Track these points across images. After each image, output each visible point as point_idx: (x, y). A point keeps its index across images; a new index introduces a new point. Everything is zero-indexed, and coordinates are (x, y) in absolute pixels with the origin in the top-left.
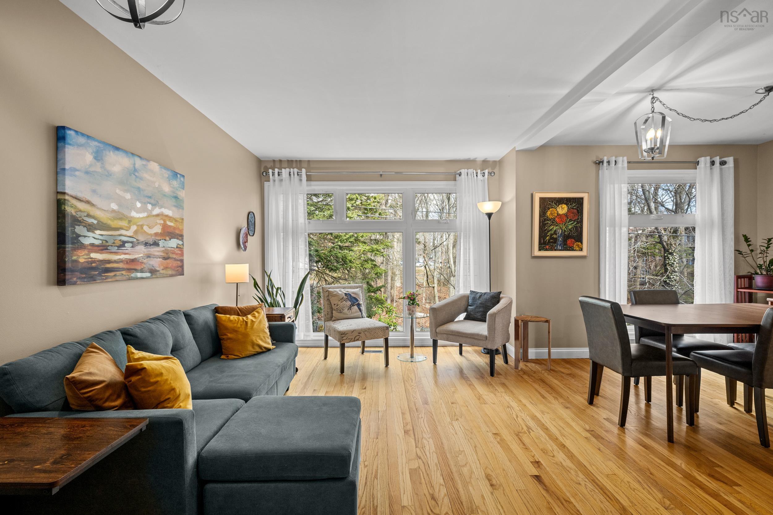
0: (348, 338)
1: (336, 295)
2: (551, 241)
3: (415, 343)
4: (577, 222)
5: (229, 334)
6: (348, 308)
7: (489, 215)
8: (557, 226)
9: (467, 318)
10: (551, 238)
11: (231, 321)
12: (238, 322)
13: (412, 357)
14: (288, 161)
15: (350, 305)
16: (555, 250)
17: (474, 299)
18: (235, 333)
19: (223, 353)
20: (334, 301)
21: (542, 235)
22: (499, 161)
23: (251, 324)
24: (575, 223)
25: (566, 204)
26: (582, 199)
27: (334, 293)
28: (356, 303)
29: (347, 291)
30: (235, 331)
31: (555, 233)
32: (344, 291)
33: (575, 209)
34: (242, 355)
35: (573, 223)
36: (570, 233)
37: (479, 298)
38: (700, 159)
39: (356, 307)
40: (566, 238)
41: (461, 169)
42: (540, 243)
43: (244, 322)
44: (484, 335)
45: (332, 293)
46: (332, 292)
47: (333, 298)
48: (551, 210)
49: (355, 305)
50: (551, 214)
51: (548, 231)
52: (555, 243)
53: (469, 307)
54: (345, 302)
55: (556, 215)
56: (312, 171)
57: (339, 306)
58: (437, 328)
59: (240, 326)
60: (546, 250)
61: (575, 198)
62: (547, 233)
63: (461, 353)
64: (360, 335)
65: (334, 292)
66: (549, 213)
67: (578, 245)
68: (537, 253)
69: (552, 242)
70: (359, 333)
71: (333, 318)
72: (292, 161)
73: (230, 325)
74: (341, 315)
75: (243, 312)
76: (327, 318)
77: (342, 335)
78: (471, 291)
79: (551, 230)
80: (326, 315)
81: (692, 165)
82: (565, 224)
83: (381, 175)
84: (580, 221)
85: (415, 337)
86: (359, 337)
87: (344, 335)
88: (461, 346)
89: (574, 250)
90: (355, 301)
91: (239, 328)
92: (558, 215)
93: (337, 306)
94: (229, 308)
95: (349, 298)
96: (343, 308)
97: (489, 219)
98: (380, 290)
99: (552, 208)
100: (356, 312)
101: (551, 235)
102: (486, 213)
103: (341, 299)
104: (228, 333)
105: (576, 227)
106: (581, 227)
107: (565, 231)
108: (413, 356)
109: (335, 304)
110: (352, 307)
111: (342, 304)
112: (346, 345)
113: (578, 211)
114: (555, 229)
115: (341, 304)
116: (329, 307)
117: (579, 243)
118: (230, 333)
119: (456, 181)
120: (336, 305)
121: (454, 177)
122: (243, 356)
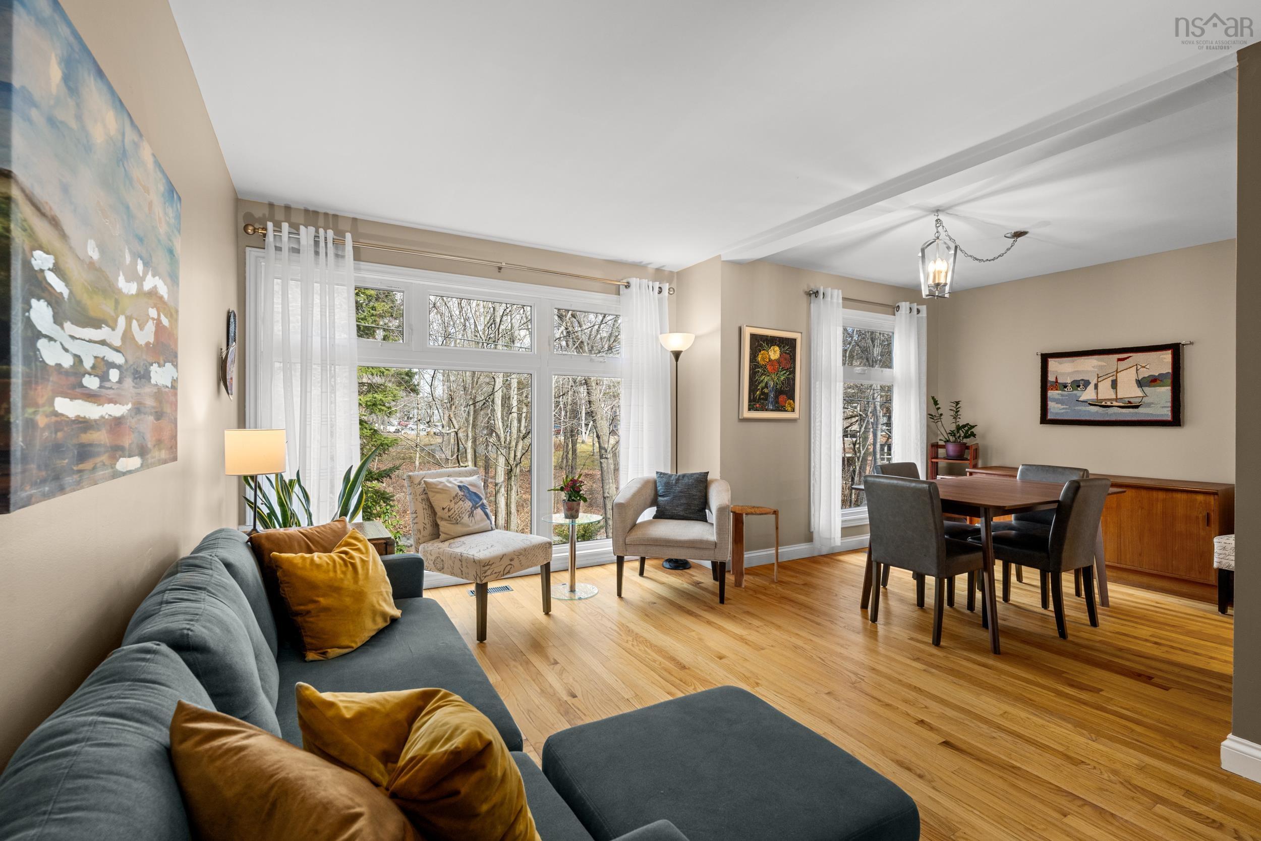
0: (494, 572)
1: (444, 491)
2: (762, 397)
3: (577, 563)
4: (790, 371)
5: (321, 600)
6: (468, 513)
7: (677, 355)
8: (769, 376)
9: (660, 516)
10: (763, 393)
11: (318, 566)
12: (335, 566)
13: (572, 590)
14: (306, 211)
15: (471, 508)
16: (766, 410)
17: (668, 485)
18: (335, 595)
19: (308, 647)
20: (440, 502)
21: (752, 390)
22: (678, 273)
23: (363, 567)
24: (788, 373)
25: (778, 345)
26: (795, 340)
27: (440, 487)
28: (480, 504)
29: (461, 482)
30: (335, 589)
31: (766, 386)
32: (456, 481)
33: (788, 354)
34: (356, 642)
35: (785, 373)
36: (782, 387)
37: (676, 483)
38: (900, 304)
39: (479, 511)
40: (779, 392)
41: (630, 277)
42: (750, 401)
43: (349, 565)
44: (711, 542)
45: (434, 486)
46: (433, 484)
47: (438, 496)
48: (762, 352)
49: (477, 508)
50: (763, 359)
51: (759, 383)
52: (766, 399)
53: (660, 499)
54: (461, 502)
55: (768, 360)
56: (361, 240)
57: (452, 511)
58: (626, 536)
59: (342, 576)
60: (756, 410)
61: (788, 339)
62: (757, 386)
63: (641, 573)
64: (512, 563)
65: (438, 485)
66: (759, 358)
67: (790, 404)
68: (747, 414)
69: (763, 399)
70: (511, 560)
71: (442, 536)
72: (316, 213)
73: (319, 577)
74: (459, 529)
75: (318, 542)
76: (423, 536)
77: (484, 566)
78: (657, 473)
79: (762, 381)
80: (422, 530)
81: (890, 310)
82: (777, 374)
83: (500, 268)
84: (793, 372)
85: (577, 553)
86: (510, 566)
87: (488, 567)
88: (643, 561)
89: (786, 411)
90: (477, 500)
91: (342, 580)
92: (770, 360)
93: (449, 510)
94: (285, 536)
95: (468, 495)
96: (460, 515)
97: (677, 360)
98: (389, 475)
99: (764, 350)
100: (482, 520)
101: (763, 389)
102: (672, 352)
103: (454, 498)
104: (318, 596)
105: (788, 379)
106: (794, 380)
107: (777, 384)
108: (574, 589)
109: (443, 509)
110: (475, 512)
111: (456, 506)
112: (491, 585)
113: (791, 356)
114: (766, 380)
115: (455, 508)
116: (426, 514)
117: (792, 401)
118: (324, 596)
119: (619, 295)
120: (446, 510)
121: (618, 289)
122: (359, 644)
